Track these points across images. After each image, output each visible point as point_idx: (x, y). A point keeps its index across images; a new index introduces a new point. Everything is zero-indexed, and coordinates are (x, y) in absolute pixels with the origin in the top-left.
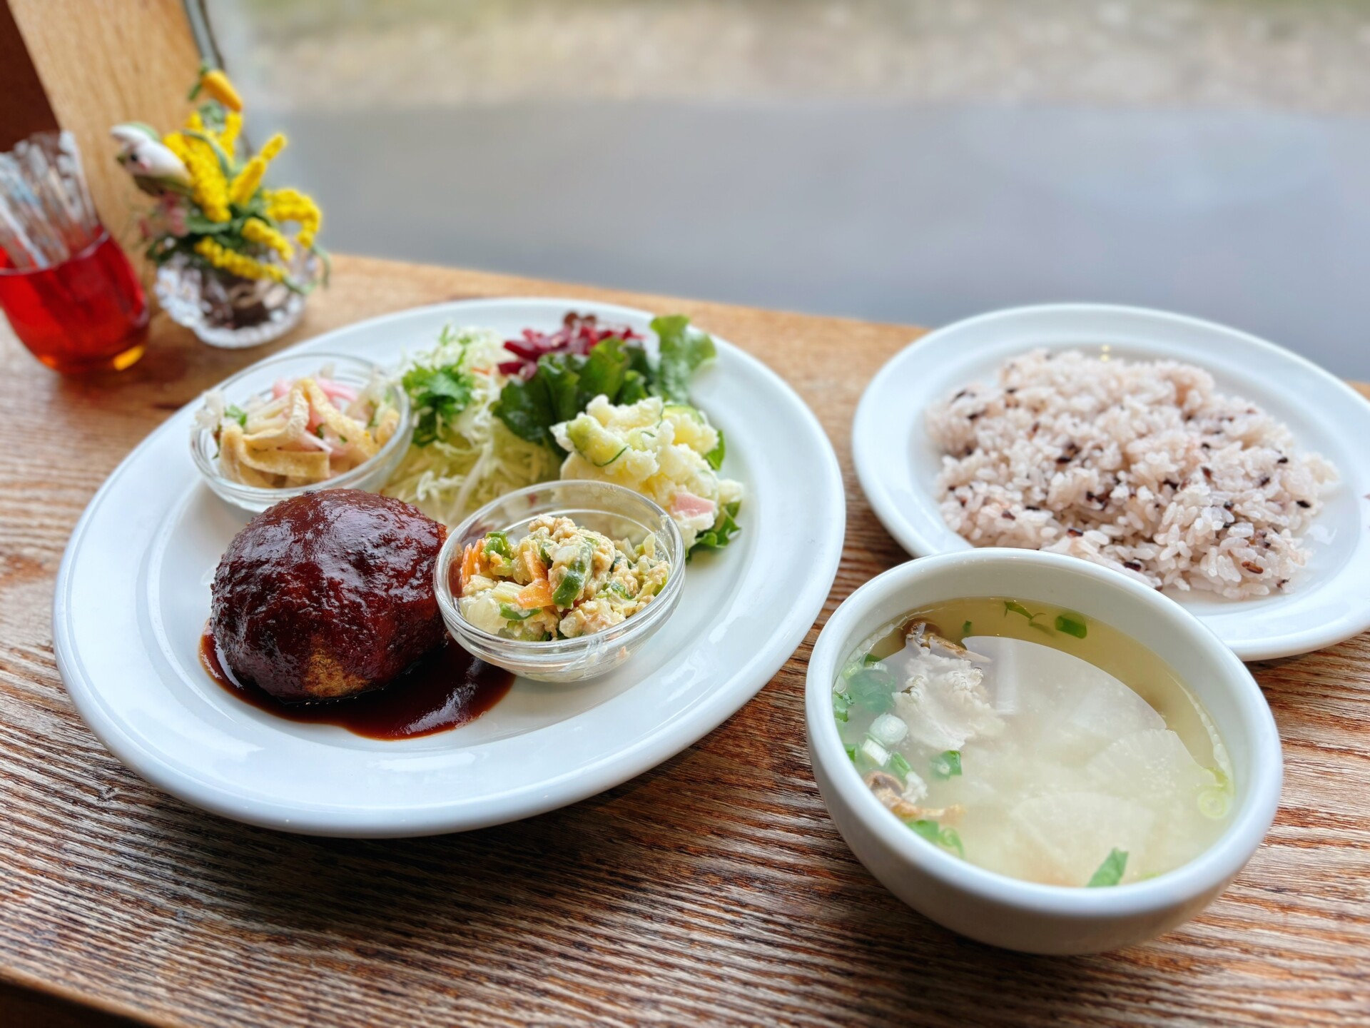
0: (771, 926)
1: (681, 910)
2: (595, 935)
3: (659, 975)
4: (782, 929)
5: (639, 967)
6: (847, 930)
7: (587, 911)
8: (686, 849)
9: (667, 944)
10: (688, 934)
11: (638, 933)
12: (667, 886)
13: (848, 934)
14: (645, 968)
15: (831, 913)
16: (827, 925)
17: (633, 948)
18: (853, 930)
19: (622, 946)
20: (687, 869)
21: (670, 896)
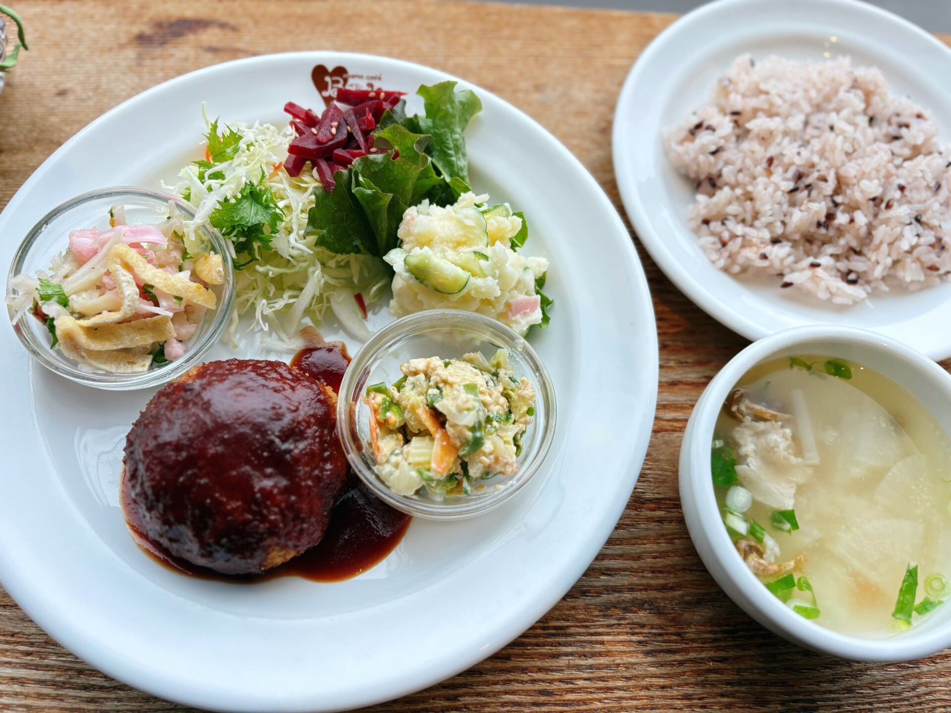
0: (666, 638)
1: (602, 643)
2: (551, 682)
3: (606, 699)
4: (674, 638)
5: (590, 697)
6: (714, 626)
7: (539, 664)
8: (589, 593)
9: (602, 673)
10: (614, 661)
11: (579, 670)
12: (587, 627)
13: (716, 629)
14: (595, 696)
15: (701, 616)
16: (701, 625)
17: (581, 683)
18: (719, 625)
19: (572, 684)
20: (596, 609)
21: (592, 634)
